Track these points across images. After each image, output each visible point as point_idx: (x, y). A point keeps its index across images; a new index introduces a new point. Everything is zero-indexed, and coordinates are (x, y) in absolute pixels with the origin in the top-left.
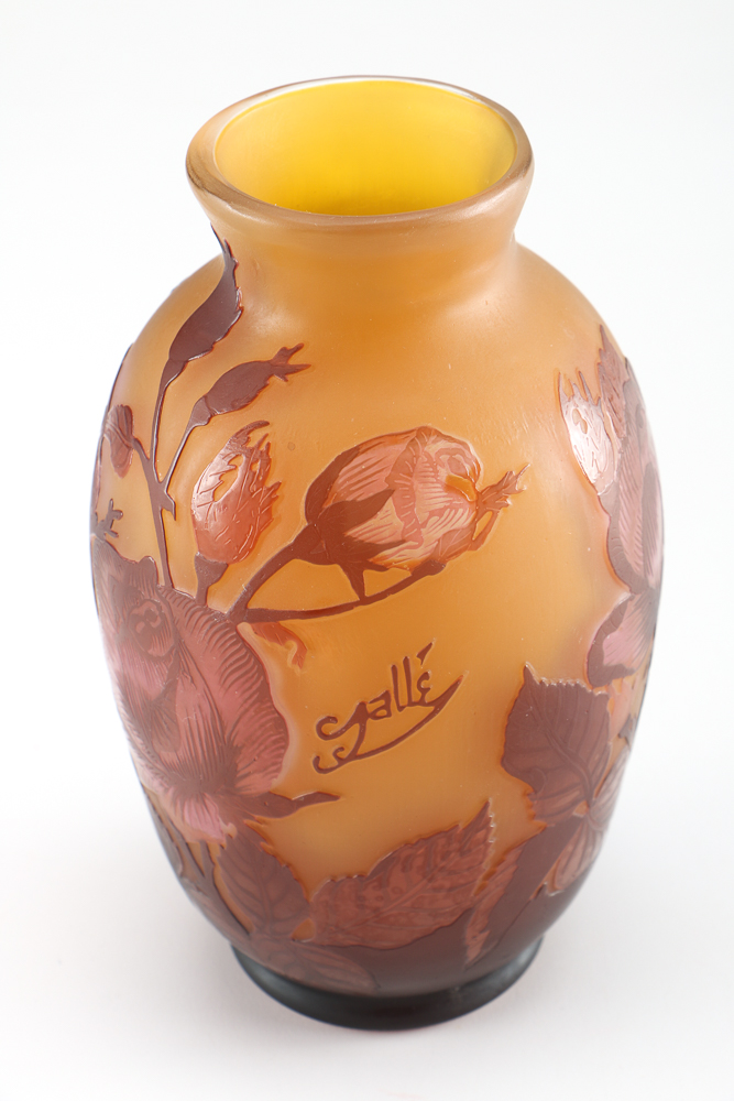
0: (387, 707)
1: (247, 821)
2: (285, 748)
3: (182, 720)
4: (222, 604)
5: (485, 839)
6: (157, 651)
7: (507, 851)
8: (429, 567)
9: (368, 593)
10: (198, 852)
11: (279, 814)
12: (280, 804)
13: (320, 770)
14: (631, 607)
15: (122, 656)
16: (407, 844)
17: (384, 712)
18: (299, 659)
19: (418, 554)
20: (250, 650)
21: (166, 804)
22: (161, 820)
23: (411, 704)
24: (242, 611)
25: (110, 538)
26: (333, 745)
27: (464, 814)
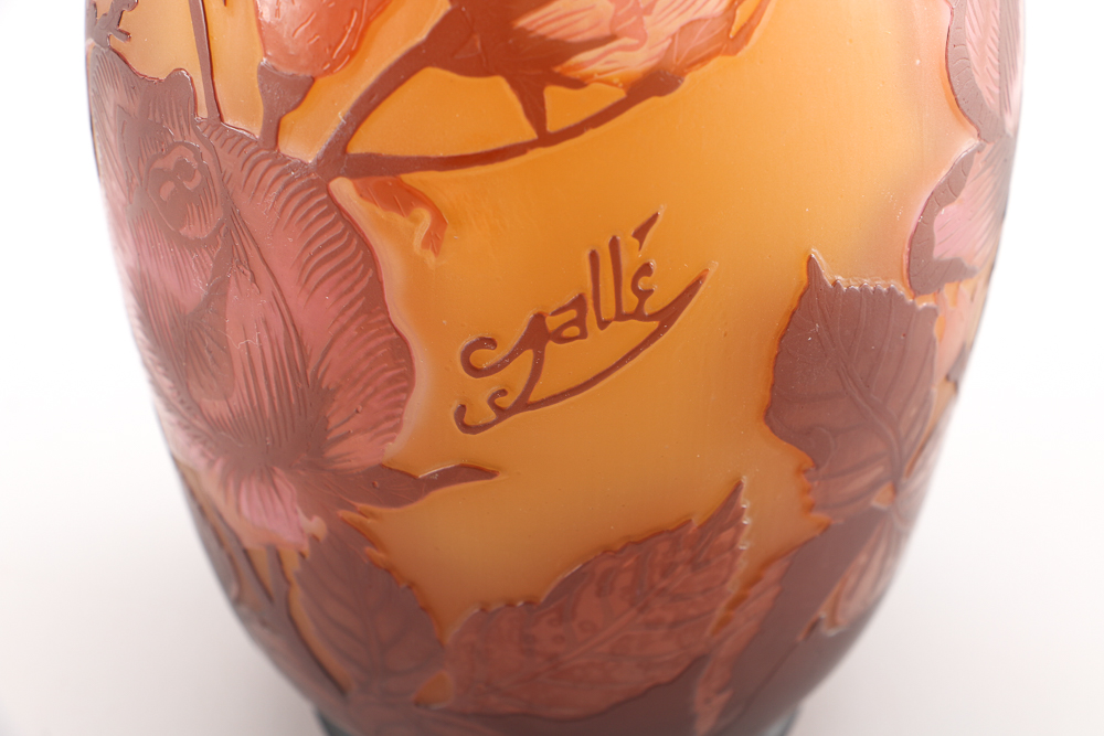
0: (579, 321)
1: (344, 513)
2: (408, 390)
3: (237, 346)
4: (303, 146)
5: (733, 543)
6: (195, 230)
7: (767, 563)
8: (655, 83)
9: (553, 126)
10: (263, 562)
11: (395, 501)
12: (398, 485)
13: (466, 428)
14: (978, 164)
15: (138, 241)
16: (607, 551)
17: (575, 330)
18: (434, 240)
19: (634, 60)
20: (351, 225)
21: (211, 486)
22: (204, 513)
23: (621, 316)
24: (339, 157)
25: (117, 42)
26: (490, 384)
27: (701, 502)
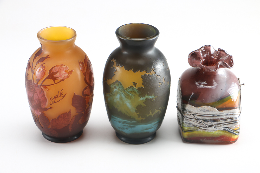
0: (58, 96)
1: (42, 112)
2: (46, 102)
3: (35, 99)
4: (39, 84)
5: (70, 115)
6: (32, 91)
7: (73, 117)
8: (63, 80)
9: (55, 83)
10: (37, 117)
11: (46, 110)
12: (46, 109)
13: (50, 104)
15: (28, 92)
16: (61, 114)
17: (57, 97)
18: (48, 91)
19: (61, 79)
20: (42, 90)
21: (33, 112)
23: (61, 96)
24: (42, 85)
25: (27, 78)
26: (52, 101)
27: (68, 111)
